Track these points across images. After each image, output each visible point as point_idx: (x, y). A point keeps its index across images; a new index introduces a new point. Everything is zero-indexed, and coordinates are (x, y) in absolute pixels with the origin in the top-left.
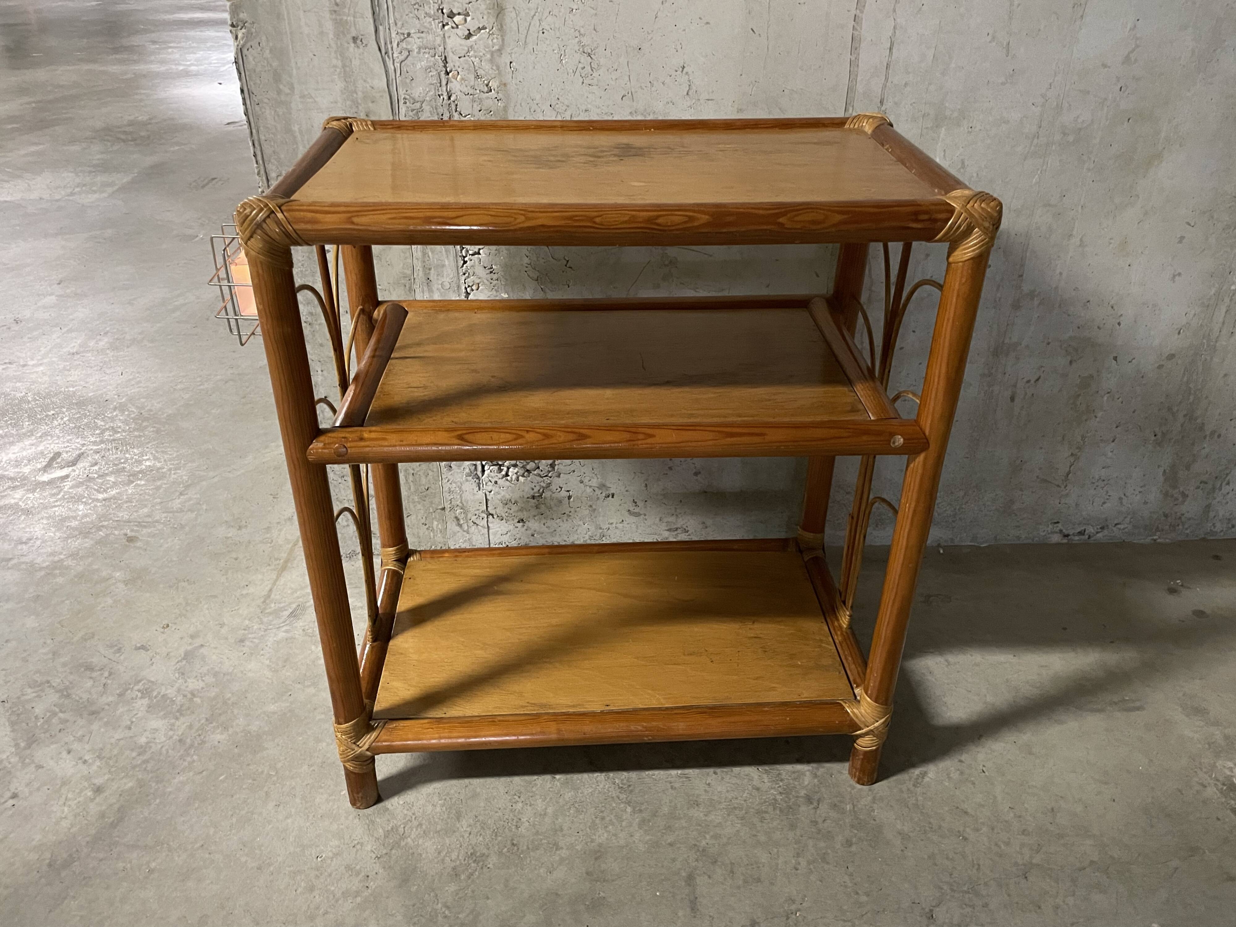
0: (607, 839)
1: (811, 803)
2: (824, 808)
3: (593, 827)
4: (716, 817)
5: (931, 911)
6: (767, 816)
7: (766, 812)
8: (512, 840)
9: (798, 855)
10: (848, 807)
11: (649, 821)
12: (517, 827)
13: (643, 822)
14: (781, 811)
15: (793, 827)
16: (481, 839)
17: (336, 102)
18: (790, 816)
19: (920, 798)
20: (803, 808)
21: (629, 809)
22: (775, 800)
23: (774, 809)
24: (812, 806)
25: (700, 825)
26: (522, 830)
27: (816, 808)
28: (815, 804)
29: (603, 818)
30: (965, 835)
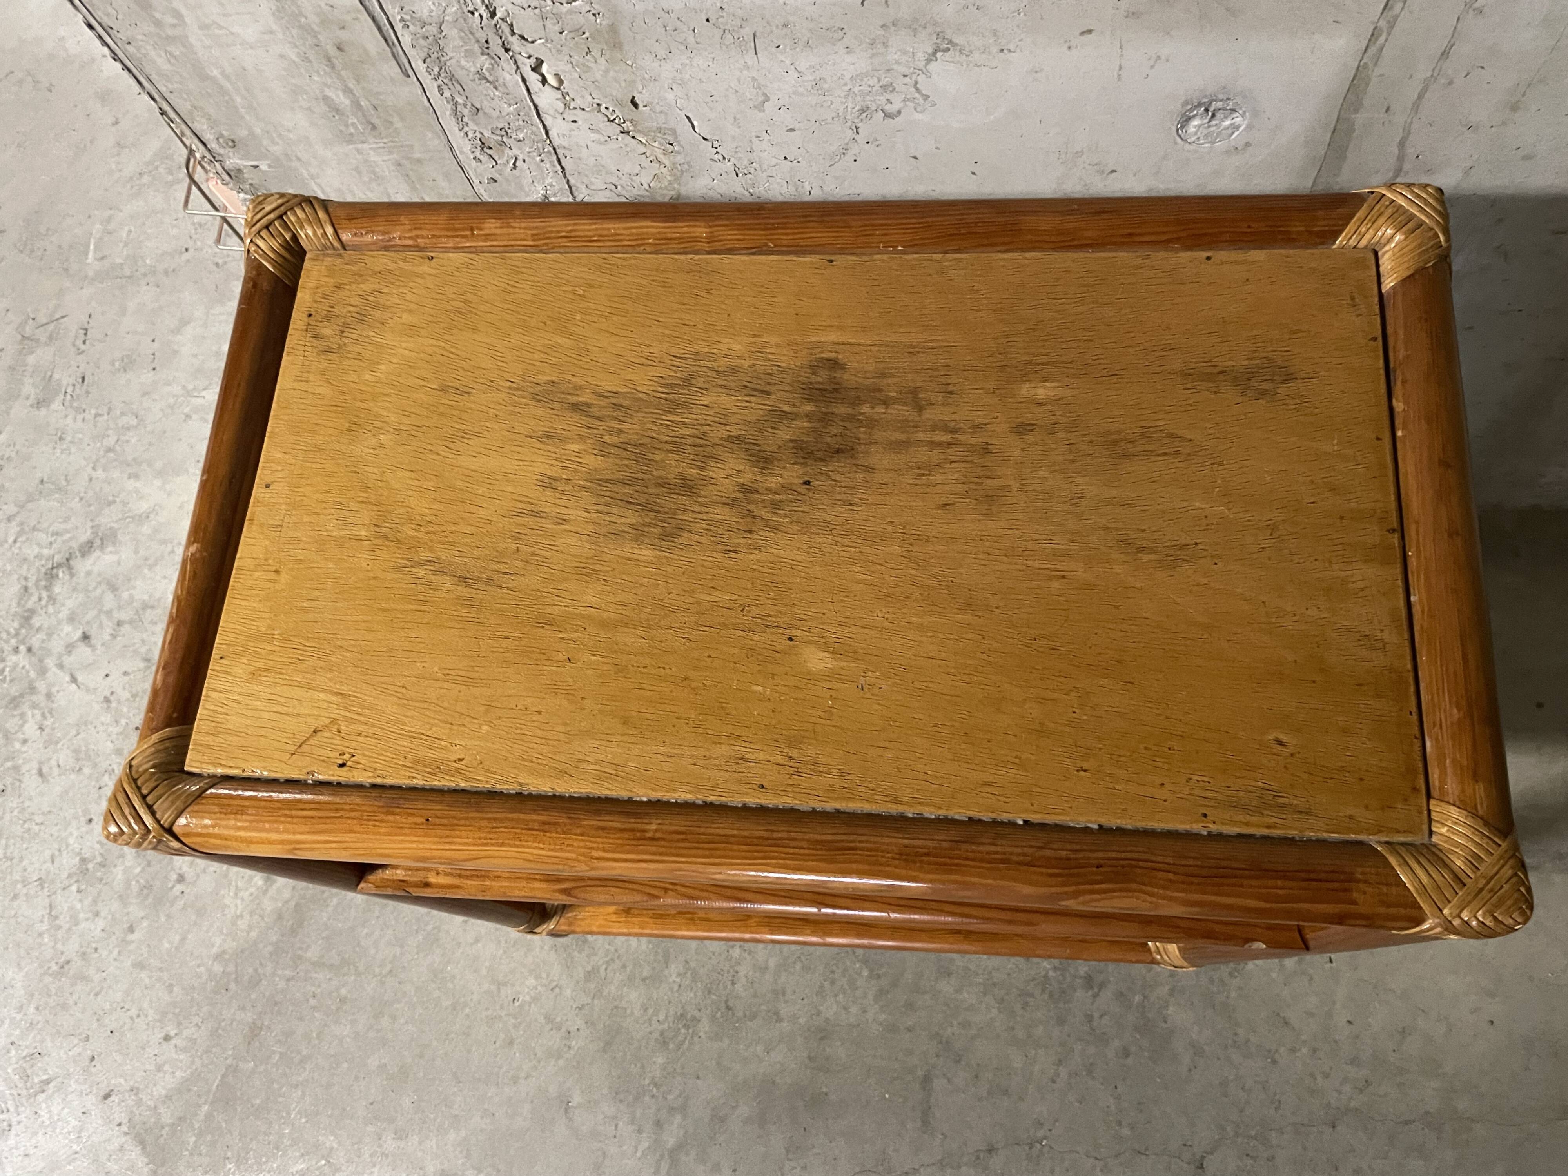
0: (835, 1013)
1: (1091, 988)
2: (1107, 994)
3: (821, 992)
4: (968, 997)
5: (1203, 1157)
6: (1031, 1000)
7: (1032, 995)
8: (726, 1001)
9: (1060, 1063)
10: (1137, 998)
11: (888, 992)
12: (733, 984)
13: (881, 993)
14: (1051, 995)
15: (1061, 1021)
16: (692, 995)
17: (271, 32)
18: (1061, 1005)
19: (1233, 994)
20: (1079, 994)
21: (865, 973)
22: (1046, 977)
23: (1043, 991)
24: (1090, 993)
25: (948, 1005)
26: (738, 987)
27: (1095, 996)
28: (1096, 990)
29: (833, 983)
30: (1277, 1056)
